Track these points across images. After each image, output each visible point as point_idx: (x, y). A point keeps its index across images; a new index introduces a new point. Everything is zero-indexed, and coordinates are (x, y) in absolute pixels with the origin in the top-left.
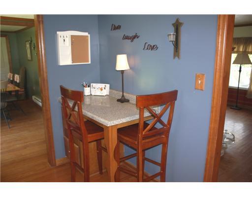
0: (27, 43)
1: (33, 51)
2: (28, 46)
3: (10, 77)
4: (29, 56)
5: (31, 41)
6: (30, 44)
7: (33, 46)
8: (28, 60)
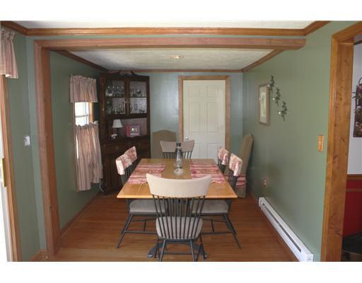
0: (261, 89)
1: (274, 105)
2: (263, 94)
3: (222, 157)
4: (263, 115)
5: (272, 85)
6: (270, 90)
7: (274, 94)
8: (261, 123)
